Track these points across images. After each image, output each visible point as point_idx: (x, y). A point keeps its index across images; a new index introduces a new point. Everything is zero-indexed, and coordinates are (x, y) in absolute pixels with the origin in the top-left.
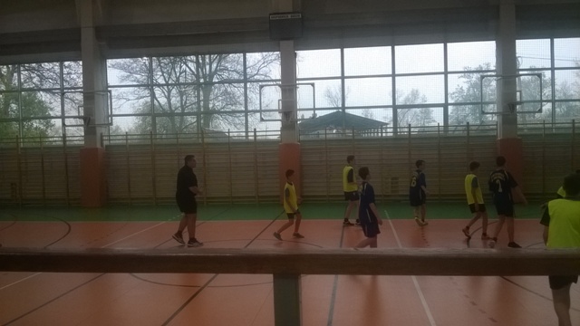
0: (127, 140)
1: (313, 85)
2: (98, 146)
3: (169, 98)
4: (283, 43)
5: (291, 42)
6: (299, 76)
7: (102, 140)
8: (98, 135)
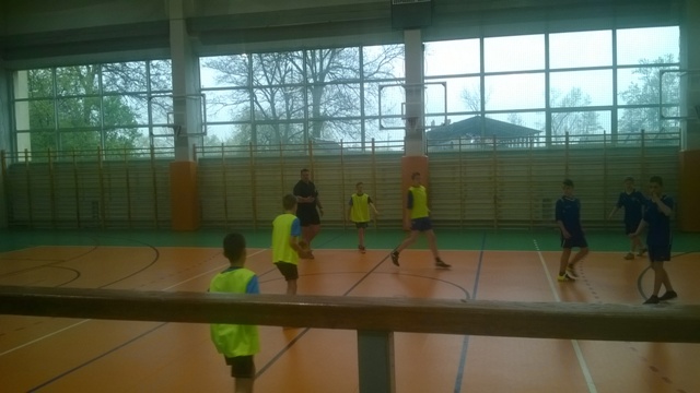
0: (223, 152)
1: (444, 84)
2: (191, 160)
3: (272, 102)
4: (408, 33)
5: (418, 32)
6: (427, 74)
7: (195, 153)
8: (191, 147)
